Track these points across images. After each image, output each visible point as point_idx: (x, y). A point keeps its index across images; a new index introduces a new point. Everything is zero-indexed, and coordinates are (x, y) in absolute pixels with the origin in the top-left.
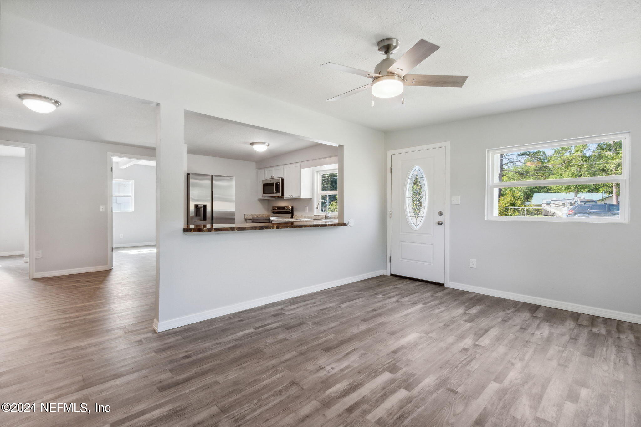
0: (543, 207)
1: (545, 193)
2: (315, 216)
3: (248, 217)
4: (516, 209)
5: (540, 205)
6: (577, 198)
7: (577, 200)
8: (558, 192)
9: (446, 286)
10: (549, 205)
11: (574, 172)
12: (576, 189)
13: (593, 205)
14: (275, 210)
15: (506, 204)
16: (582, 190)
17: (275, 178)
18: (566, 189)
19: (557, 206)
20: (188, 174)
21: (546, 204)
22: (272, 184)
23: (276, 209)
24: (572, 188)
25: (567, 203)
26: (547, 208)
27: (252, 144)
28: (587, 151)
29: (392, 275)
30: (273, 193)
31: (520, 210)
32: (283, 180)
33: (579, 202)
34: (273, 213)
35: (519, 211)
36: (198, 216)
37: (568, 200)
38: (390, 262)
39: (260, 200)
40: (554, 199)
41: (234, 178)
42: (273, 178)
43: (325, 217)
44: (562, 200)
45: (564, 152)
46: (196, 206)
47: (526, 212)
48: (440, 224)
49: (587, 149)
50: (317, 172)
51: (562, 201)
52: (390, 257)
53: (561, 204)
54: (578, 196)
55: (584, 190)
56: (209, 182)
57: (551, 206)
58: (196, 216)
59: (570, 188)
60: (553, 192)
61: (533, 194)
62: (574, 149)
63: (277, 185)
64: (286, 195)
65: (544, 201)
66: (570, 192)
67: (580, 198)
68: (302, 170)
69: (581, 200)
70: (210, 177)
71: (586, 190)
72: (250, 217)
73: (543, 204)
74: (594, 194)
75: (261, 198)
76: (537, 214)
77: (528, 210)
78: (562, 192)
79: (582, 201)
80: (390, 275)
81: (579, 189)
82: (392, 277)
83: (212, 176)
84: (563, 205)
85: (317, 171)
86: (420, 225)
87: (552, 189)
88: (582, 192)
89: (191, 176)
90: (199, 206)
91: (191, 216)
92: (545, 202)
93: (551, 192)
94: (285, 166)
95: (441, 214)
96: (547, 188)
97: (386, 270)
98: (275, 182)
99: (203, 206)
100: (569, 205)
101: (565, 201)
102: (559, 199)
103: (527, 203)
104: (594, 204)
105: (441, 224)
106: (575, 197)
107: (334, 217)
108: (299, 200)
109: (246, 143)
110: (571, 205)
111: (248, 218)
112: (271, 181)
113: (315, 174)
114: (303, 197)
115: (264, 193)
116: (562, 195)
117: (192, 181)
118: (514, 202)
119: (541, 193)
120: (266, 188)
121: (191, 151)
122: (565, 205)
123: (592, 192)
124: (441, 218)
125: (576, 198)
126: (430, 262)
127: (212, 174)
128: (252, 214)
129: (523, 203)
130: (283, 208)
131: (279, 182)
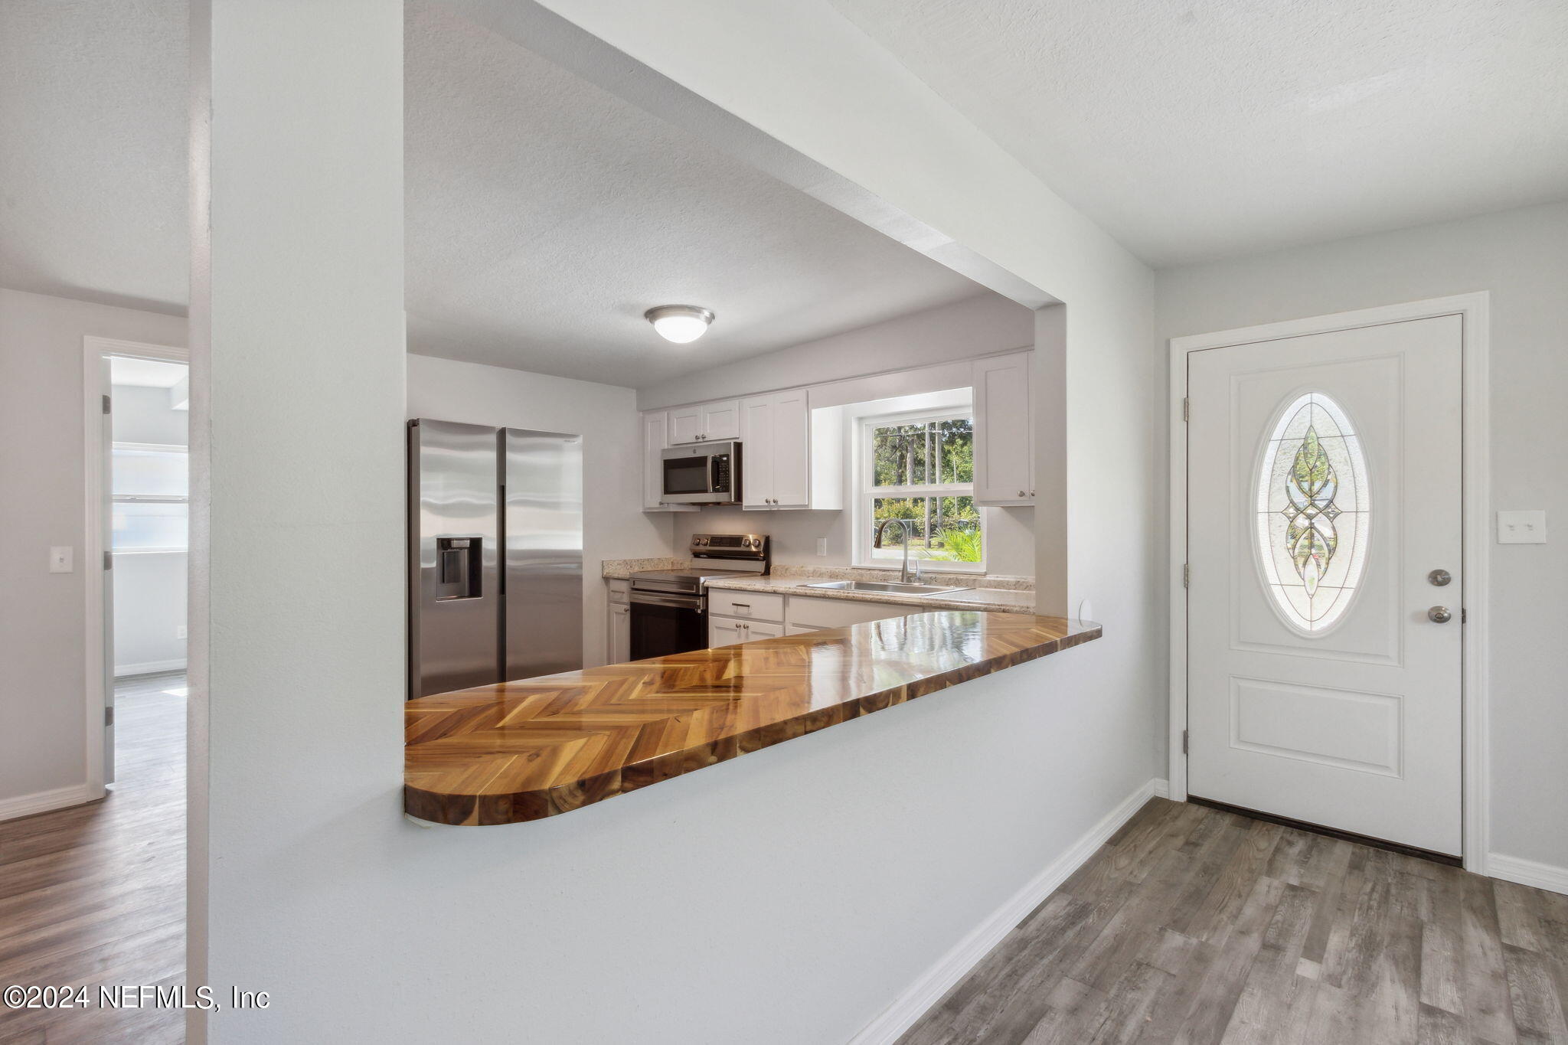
2: (855, 571)
3: (610, 571)
14: (701, 548)
17: (706, 439)
20: (412, 426)
22: (701, 461)
23: (706, 545)
30: (705, 491)
32: (739, 447)
36: (449, 582)
39: (651, 515)
41: (579, 441)
42: (701, 440)
43: (901, 574)
46: (444, 544)
48: (1438, 617)
50: (860, 419)
56: (492, 456)
58: (444, 582)
63: (720, 466)
64: (752, 498)
68: (815, 412)
70: (493, 438)
72: (623, 572)
75: (658, 506)
83: (502, 433)
85: (860, 416)
89: (424, 433)
90: (455, 544)
91: (423, 569)
94: (748, 402)
95: (1439, 578)
98: (710, 455)
99: (467, 543)
107: (933, 576)
108: (802, 515)
111: (616, 576)
112: (695, 452)
113: (854, 426)
114: (816, 505)
115: (668, 490)
117: (425, 451)
120: (676, 473)
121: (420, 344)
127: (499, 426)
130: (736, 540)
131: (728, 456)
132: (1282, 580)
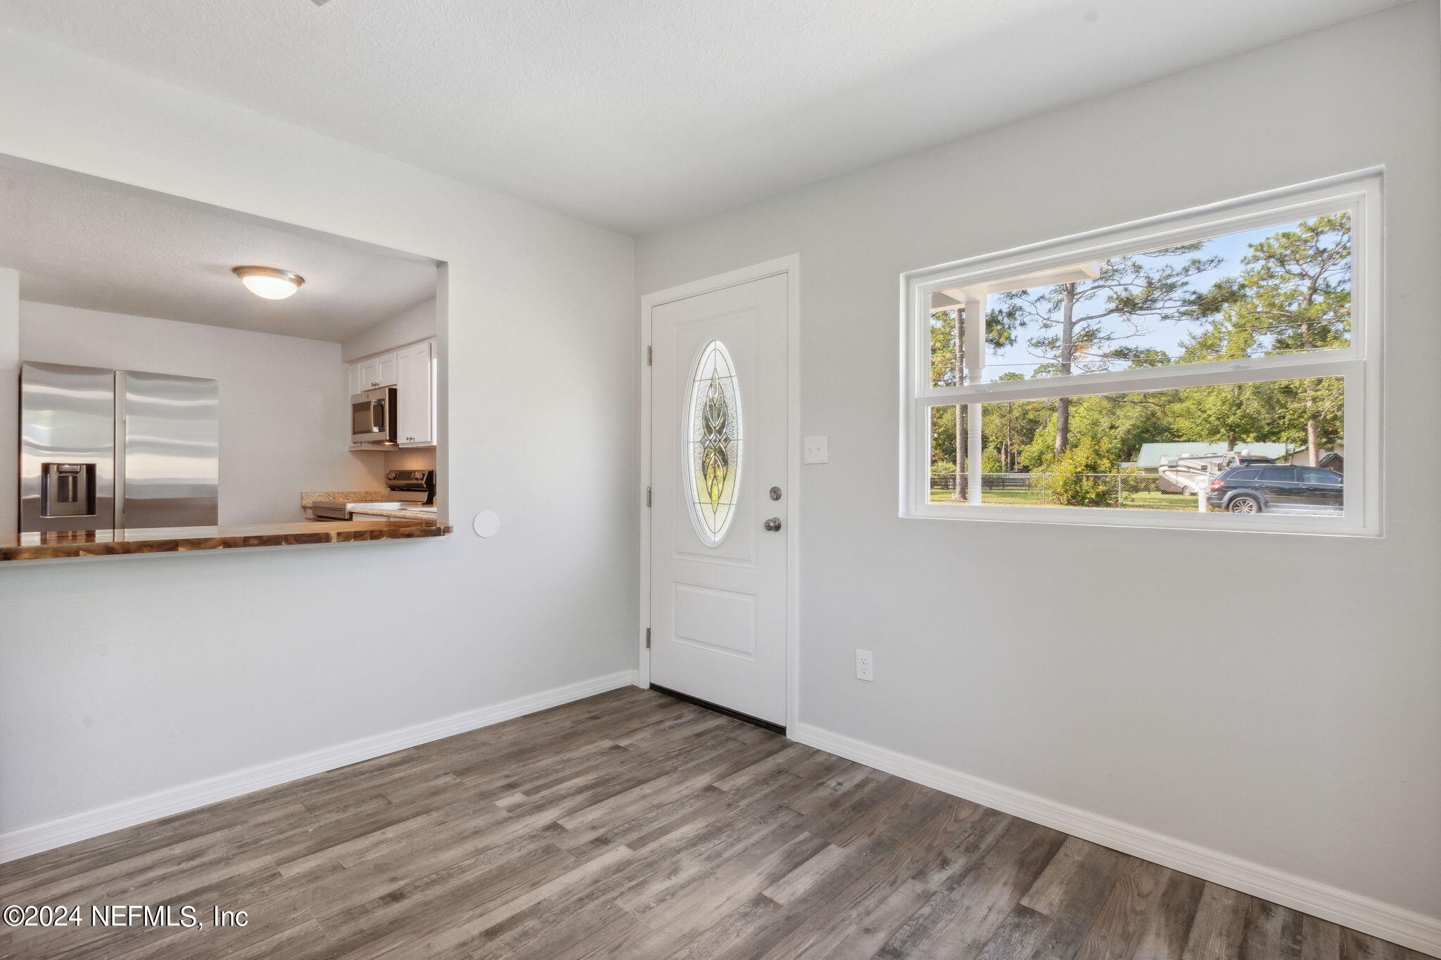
0: (1161, 473)
1: (1167, 442)
4: (1098, 478)
5: (1155, 470)
6: (1233, 452)
7: (1233, 458)
8: (1193, 441)
9: (790, 736)
10: (1175, 469)
11: (1226, 397)
12: (1232, 433)
13: (1265, 469)
15: (1076, 467)
16: (1244, 436)
18: (1209, 433)
19: (1191, 470)
21: (1167, 467)
24: (1223, 430)
25: (1211, 463)
26: (1171, 476)
27: (239, 271)
28: (1253, 350)
29: (653, 687)
31: (1107, 479)
33: (1237, 463)
34: (393, 488)
35: (1105, 482)
37: (1214, 459)
38: (648, 645)
40: (1184, 456)
44: (1201, 458)
45: (1205, 352)
47: (1120, 483)
48: (774, 526)
49: (1255, 346)
51: (1202, 460)
52: (649, 631)
53: (1200, 468)
54: (1237, 448)
55: (1248, 437)
57: (1178, 471)
59: (1219, 432)
60: (1183, 442)
61: (1141, 446)
62: (1226, 346)
65: (1164, 461)
66: (1219, 440)
67: (1240, 453)
69: (1240, 458)
71: (1252, 435)
73: (1161, 466)
74: (1269, 444)
76: (1147, 489)
77: (1124, 481)
78: (1202, 441)
79: (1242, 461)
80: (647, 686)
81: (1237, 433)
82: (653, 694)
84: (1204, 468)
86: (724, 531)
87: (1180, 434)
88: (1244, 441)
92: (1166, 463)
93: (1179, 442)
96: (1170, 433)
97: (638, 670)
100: (1217, 468)
101: (1208, 460)
102: (1195, 456)
103: (1124, 465)
104: (1267, 466)
105: (777, 528)
106: (1229, 451)
109: (216, 269)
110: (1220, 468)
116: (1201, 448)
118: (1095, 462)
119: (1157, 442)
122: (1209, 470)
123: (1265, 441)
124: (773, 510)
125: (1232, 454)
126: (749, 654)
128: (327, 493)
129: (1115, 464)
132: (701, 500)
